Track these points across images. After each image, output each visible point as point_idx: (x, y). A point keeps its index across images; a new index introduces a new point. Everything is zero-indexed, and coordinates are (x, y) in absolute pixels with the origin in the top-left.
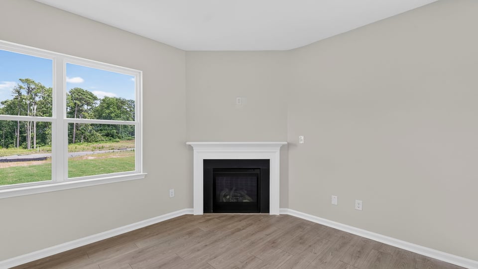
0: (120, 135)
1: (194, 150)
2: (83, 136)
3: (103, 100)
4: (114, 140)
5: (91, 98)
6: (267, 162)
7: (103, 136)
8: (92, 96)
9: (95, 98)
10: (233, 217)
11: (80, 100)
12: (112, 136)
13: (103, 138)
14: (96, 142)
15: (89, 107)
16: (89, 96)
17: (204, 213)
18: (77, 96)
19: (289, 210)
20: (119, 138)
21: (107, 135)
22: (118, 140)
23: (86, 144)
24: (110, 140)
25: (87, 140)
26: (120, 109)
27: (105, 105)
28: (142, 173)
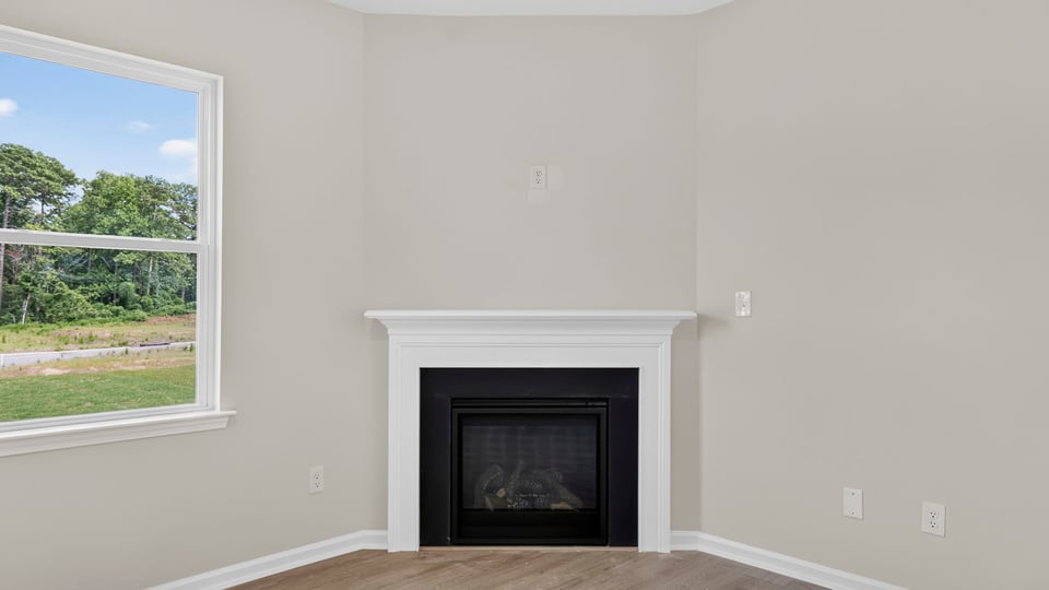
0: (147, 299)
1: (390, 338)
2: (26, 304)
3: (94, 184)
4: (130, 314)
5: (56, 176)
6: (629, 377)
7: (92, 300)
8: (57, 171)
9: (69, 179)
10: (517, 558)
11: (18, 183)
12: (123, 302)
13: (91, 308)
14: (70, 320)
15: (48, 208)
16: (47, 172)
17: (421, 545)
18: (9, 172)
19: (703, 536)
20: (145, 307)
21: (107, 298)
22: (140, 313)
23: (35, 327)
24: (117, 313)
25: (40, 314)
26: (149, 211)
27: (101, 201)
28: (218, 412)
